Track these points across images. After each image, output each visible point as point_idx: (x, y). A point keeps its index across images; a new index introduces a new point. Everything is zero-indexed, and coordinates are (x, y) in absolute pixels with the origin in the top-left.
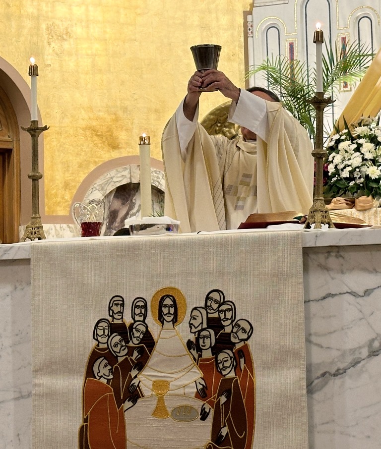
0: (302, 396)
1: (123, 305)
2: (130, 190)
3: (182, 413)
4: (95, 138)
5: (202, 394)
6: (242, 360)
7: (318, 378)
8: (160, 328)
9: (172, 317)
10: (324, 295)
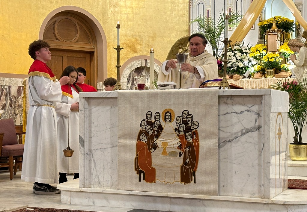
0: (216, 149)
1: (151, 115)
2: (141, 69)
3: (173, 154)
4: (128, 48)
5: (180, 147)
6: (195, 136)
7: (222, 143)
8: (165, 123)
9: (170, 119)
10: (225, 113)
